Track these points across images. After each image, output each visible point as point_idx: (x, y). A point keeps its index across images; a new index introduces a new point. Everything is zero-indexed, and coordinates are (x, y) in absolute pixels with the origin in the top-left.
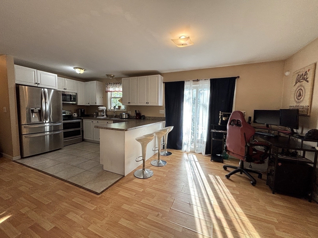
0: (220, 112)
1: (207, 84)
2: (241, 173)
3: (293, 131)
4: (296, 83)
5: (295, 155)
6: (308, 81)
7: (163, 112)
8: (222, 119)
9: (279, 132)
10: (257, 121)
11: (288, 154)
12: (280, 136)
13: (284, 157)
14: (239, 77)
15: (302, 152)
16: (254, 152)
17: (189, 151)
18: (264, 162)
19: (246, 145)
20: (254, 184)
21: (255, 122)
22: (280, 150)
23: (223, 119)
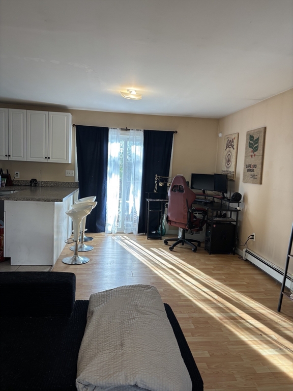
0: (156, 175)
1: (140, 136)
2: (183, 245)
3: (224, 195)
4: (227, 148)
5: (225, 216)
6: (234, 149)
7: (74, 175)
8: (158, 184)
9: (214, 197)
10: (193, 186)
11: (220, 216)
12: (214, 202)
13: (217, 219)
14: (176, 132)
15: (229, 212)
16: (194, 219)
17: (116, 231)
18: (202, 230)
19: (189, 211)
20: (195, 251)
21: (192, 188)
22: (215, 213)
23: (160, 185)
